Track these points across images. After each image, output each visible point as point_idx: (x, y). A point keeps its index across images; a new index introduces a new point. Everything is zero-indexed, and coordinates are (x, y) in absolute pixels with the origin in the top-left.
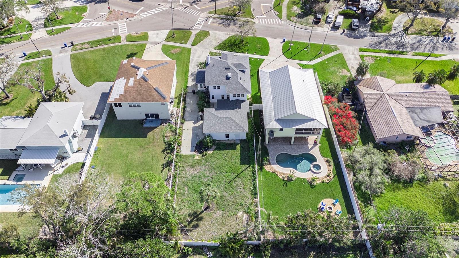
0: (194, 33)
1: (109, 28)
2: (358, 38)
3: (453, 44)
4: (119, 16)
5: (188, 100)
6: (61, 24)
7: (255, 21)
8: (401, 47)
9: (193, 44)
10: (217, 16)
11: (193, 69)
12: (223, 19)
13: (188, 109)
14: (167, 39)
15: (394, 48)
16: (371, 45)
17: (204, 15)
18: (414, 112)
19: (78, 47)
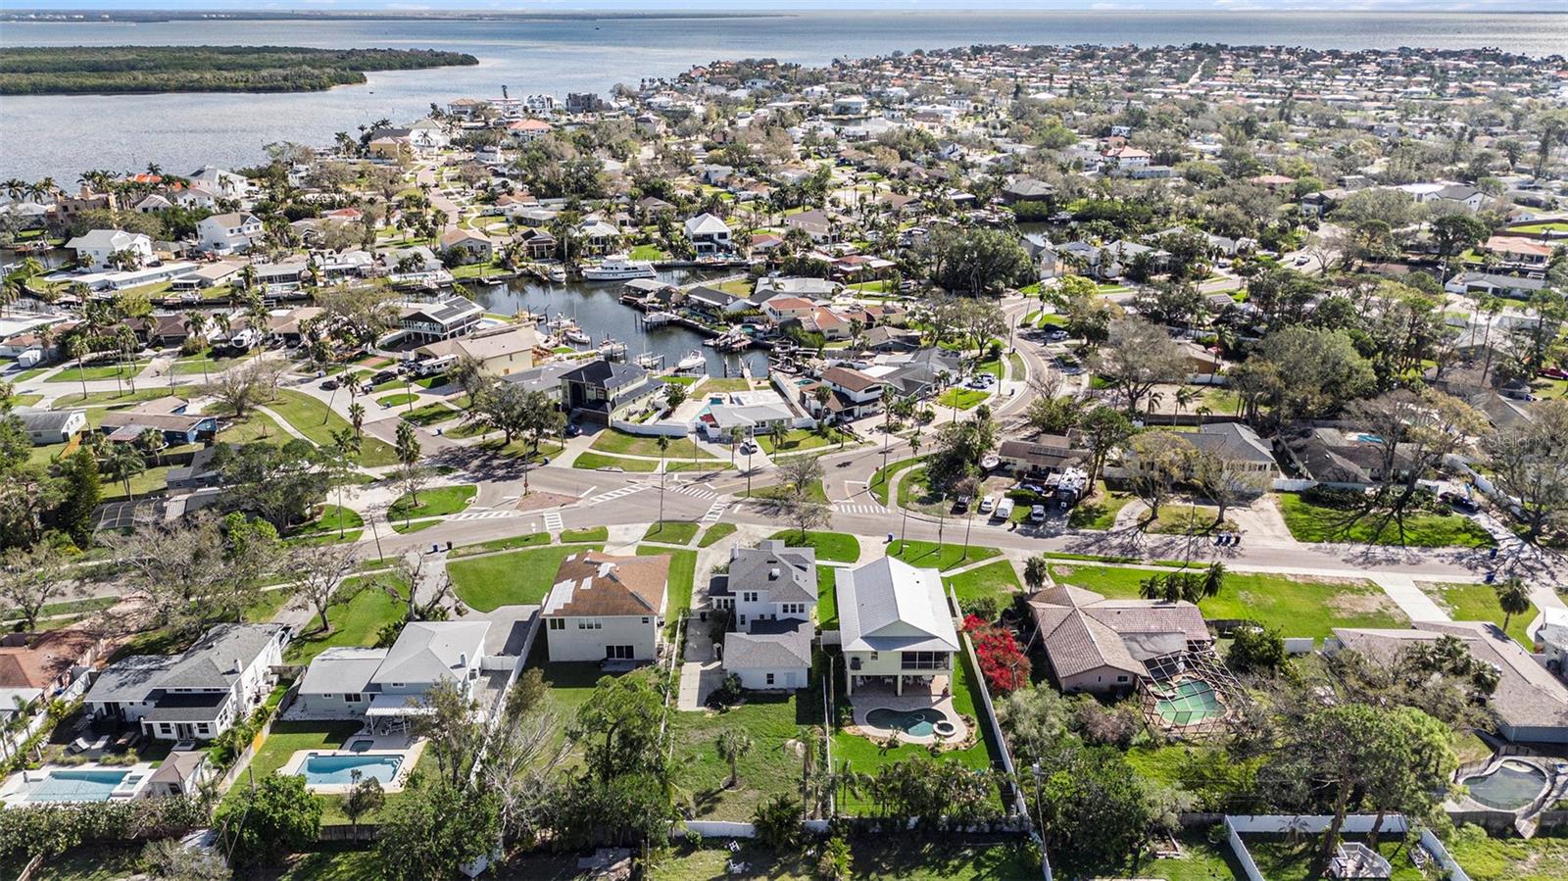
0: (703, 527)
1: (525, 520)
2: (1043, 536)
3: (1237, 549)
4: (547, 501)
5: (691, 630)
6: (423, 515)
7: (830, 508)
8: (1130, 553)
9: (702, 545)
10: (751, 499)
11: (701, 581)
12: (763, 504)
13: (691, 644)
14: (645, 538)
15: (1116, 554)
16: (1069, 549)
17: (726, 498)
18: (1131, 639)
19: (461, 552)
